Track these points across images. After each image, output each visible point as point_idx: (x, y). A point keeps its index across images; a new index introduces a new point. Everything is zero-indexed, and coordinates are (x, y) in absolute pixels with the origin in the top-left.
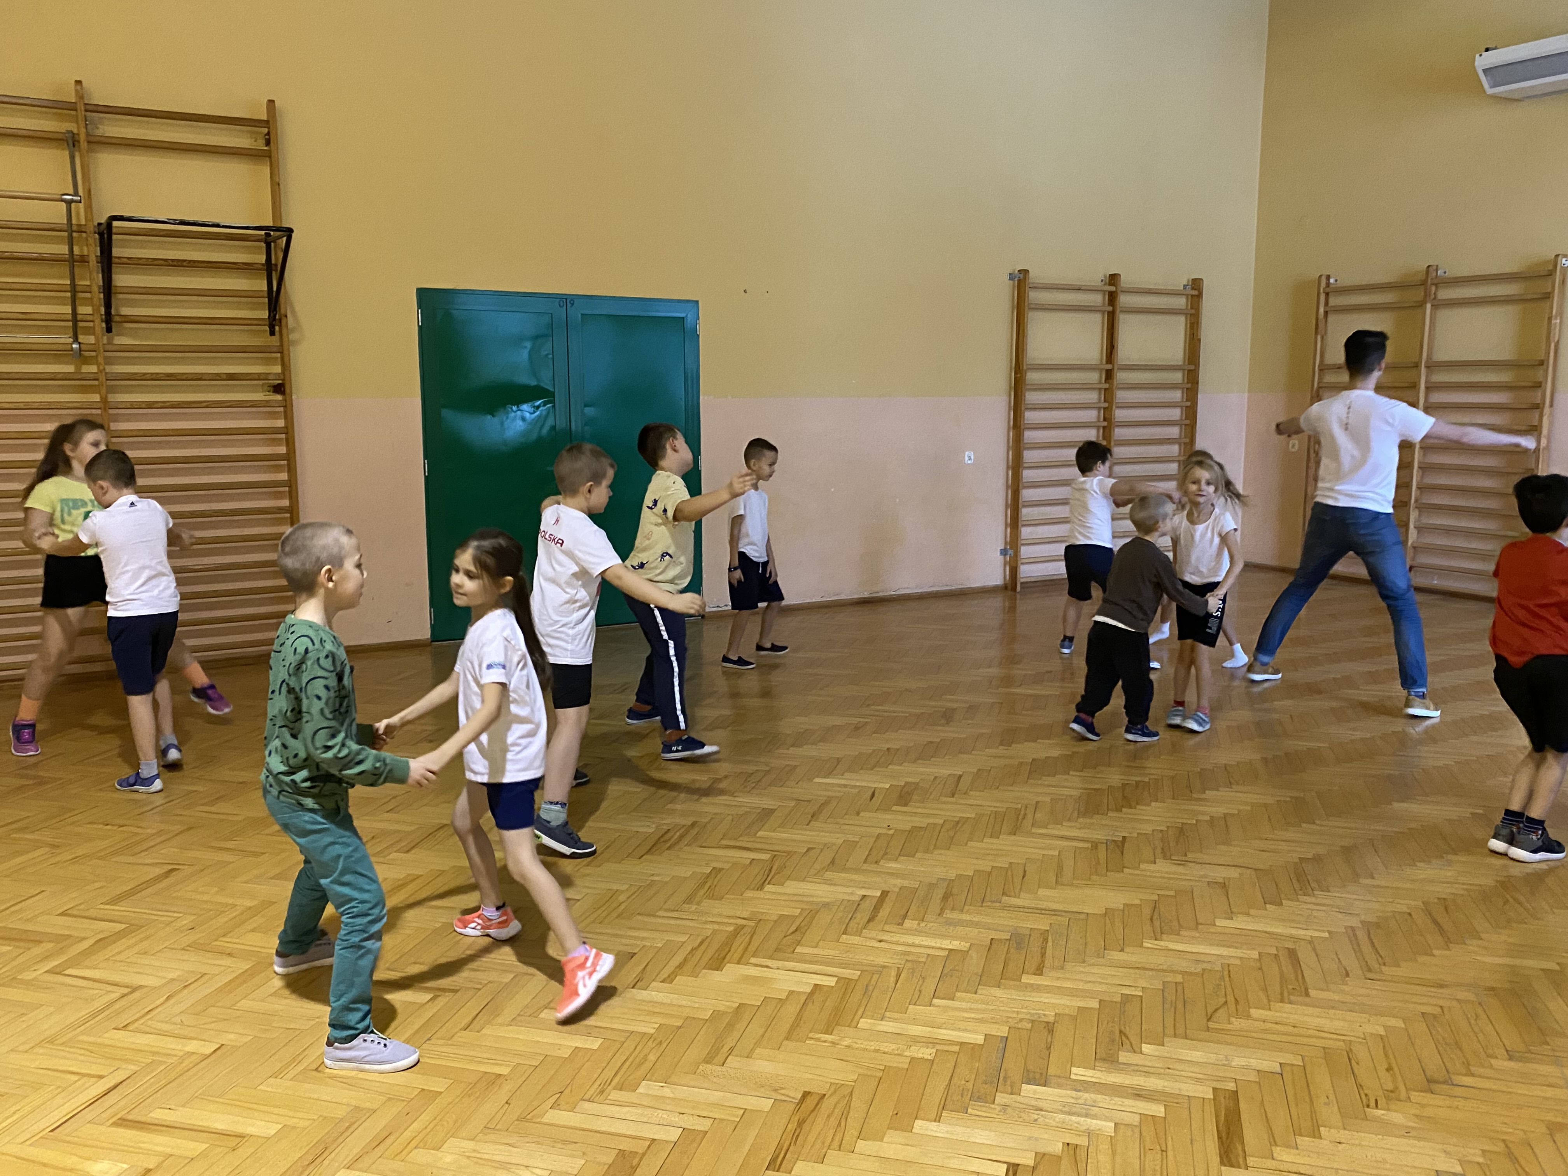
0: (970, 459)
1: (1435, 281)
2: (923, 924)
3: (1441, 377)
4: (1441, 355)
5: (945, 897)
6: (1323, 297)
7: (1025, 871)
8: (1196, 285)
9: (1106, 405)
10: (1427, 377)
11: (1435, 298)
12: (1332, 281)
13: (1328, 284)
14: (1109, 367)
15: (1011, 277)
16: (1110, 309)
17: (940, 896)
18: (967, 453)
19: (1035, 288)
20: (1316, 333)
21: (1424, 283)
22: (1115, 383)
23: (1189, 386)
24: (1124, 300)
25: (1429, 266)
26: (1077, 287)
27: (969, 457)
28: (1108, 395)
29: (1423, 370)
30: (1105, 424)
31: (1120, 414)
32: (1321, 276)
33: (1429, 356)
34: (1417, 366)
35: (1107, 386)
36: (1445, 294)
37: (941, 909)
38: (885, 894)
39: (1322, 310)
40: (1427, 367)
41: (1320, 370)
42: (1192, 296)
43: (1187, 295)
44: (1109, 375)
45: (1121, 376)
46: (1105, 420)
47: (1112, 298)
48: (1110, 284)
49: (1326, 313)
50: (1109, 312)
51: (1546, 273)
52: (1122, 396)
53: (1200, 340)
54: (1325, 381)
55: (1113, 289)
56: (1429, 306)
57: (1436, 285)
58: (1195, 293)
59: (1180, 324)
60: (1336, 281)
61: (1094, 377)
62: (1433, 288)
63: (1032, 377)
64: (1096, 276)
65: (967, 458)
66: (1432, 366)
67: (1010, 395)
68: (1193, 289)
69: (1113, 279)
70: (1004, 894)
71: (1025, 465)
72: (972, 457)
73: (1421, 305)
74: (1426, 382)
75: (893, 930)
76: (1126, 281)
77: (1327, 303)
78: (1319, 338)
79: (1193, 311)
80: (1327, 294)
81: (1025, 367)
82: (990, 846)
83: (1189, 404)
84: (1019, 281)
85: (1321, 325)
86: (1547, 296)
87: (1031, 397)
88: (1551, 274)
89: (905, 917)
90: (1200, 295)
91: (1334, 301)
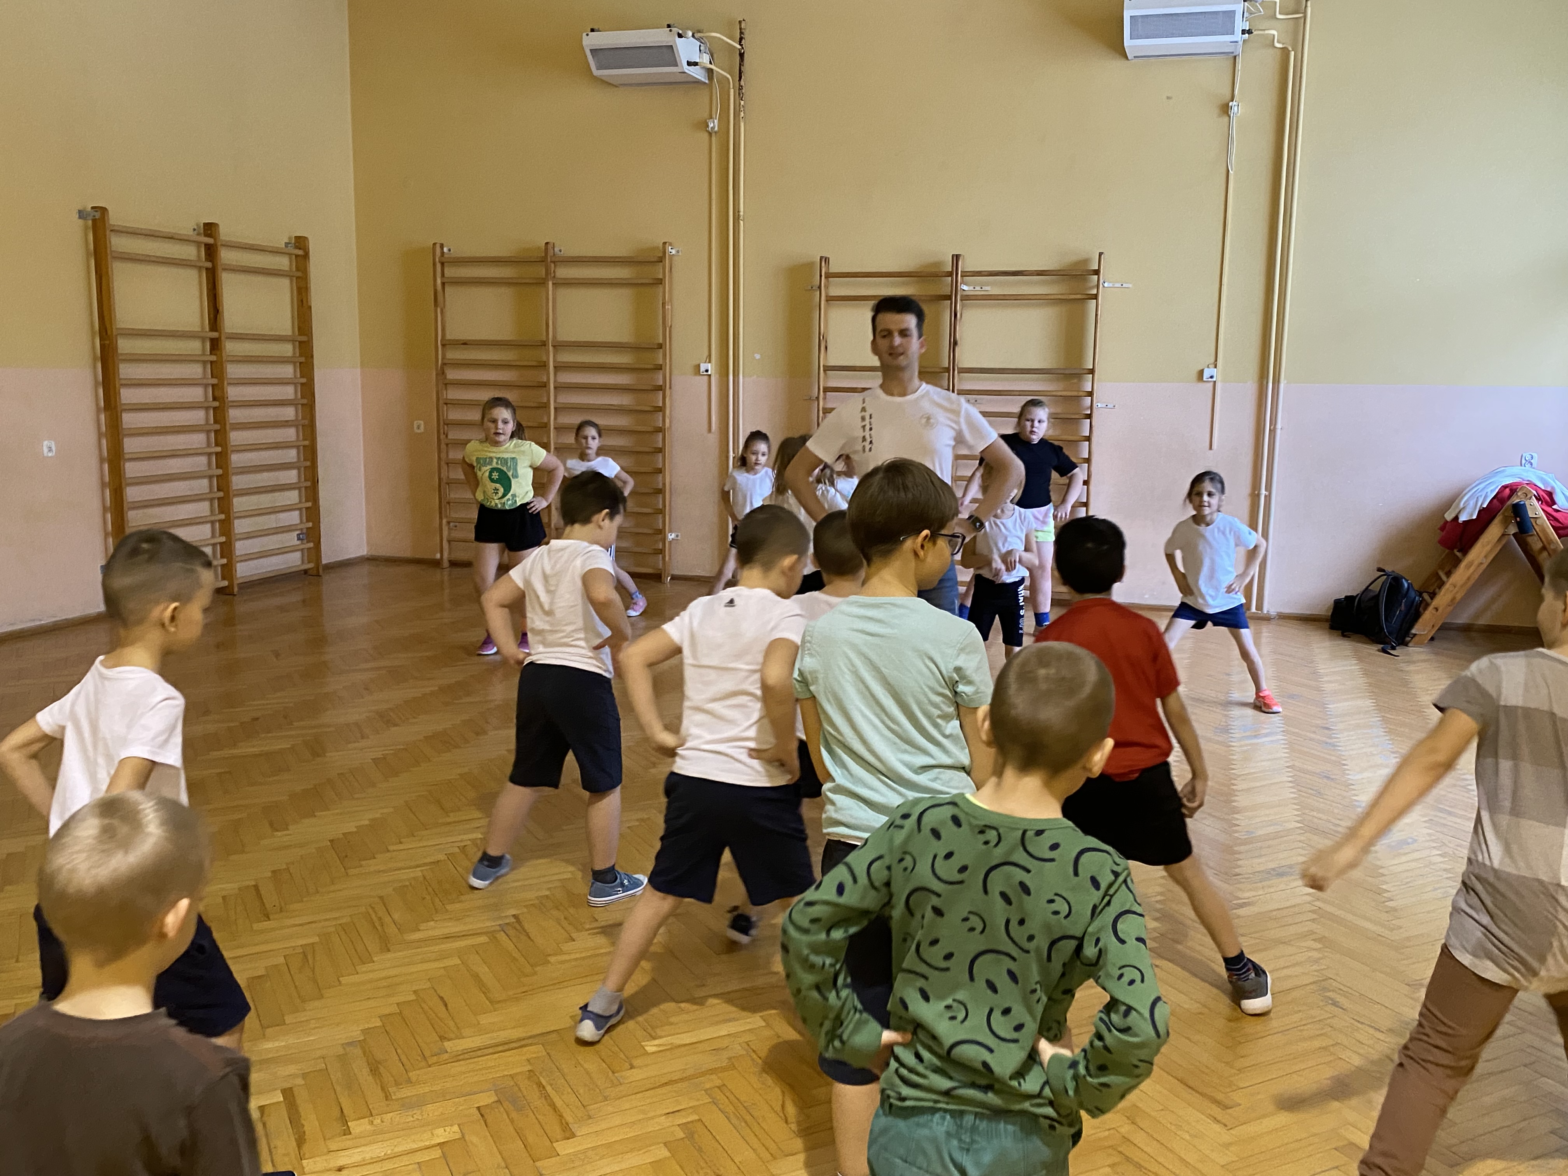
0: (50, 450)
1: (553, 259)
2: (377, 1121)
3: (567, 357)
4: (565, 335)
5: (375, 1069)
6: (439, 267)
7: (442, 998)
8: (301, 242)
9: (215, 381)
10: (554, 356)
11: (555, 277)
12: (445, 250)
13: (442, 254)
14: (215, 335)
15: (82, 214)
16: (209, 265)
17: (366, 1071)
18: (45, 443)
19: (118, 231)
20: (436, 305)
21: (543, 260)
22: (224, 354)
23: (303, 359)
24: (226, 256)
25: (547, 243)
26: (170, 235)
27: (48, 447)
28: (217, 369)
29: (551, 348)
30: (216, 404)
31: (233, 393)
32: (435, 244)
33: (554, 337)
34: (544, 344)
35: (214, 358)
36: (563, 272)
37: (383, 1089)
38: (288, 1093)
39: (439, 281)
40: (554, 346)
41: (443, 345)
42: (297, 256)
43: (290, 254)
44: (215, 345)
45: (230, 347)
46: (215, 399)
47: (211, 252)
48: (206, 235)
49: (443, 284)
50: (207, 269)
51: (655, 259)
52: (233, 371)
53: (310, 307)
54: (448, 357)
55: (210, 241)
56: (550, 283)
57: (554, 262)
58: (300, 252)
59: (284, 285)
60: (450, 250)
61: (195, 347)
62: (553, 265)
63: (124, 346)
64: (187, 226)
65: (45, 450)
66: (559, 346)
67: (95, 367)
68: (297, 247)
69: (210, 229)
70: (442, 1038)
71: (127, 456)
72: (54, 448)
73: (542, 283)
74: (554, 361)
75: (342, 1145)
76: (225, 232)
77: (442, 274)
78: (438, 310)
79: (299, 274)
80: (442, 264)
81: (114, 333)
82: (371, 976)
83: (304, 380)
84: (94, 221)
85: (440, 298)
86: (660, 282)
87: (126, 371)
88: (661, 260)
89: (343, 1119)
90: (306, 256)
91: (450, 272)
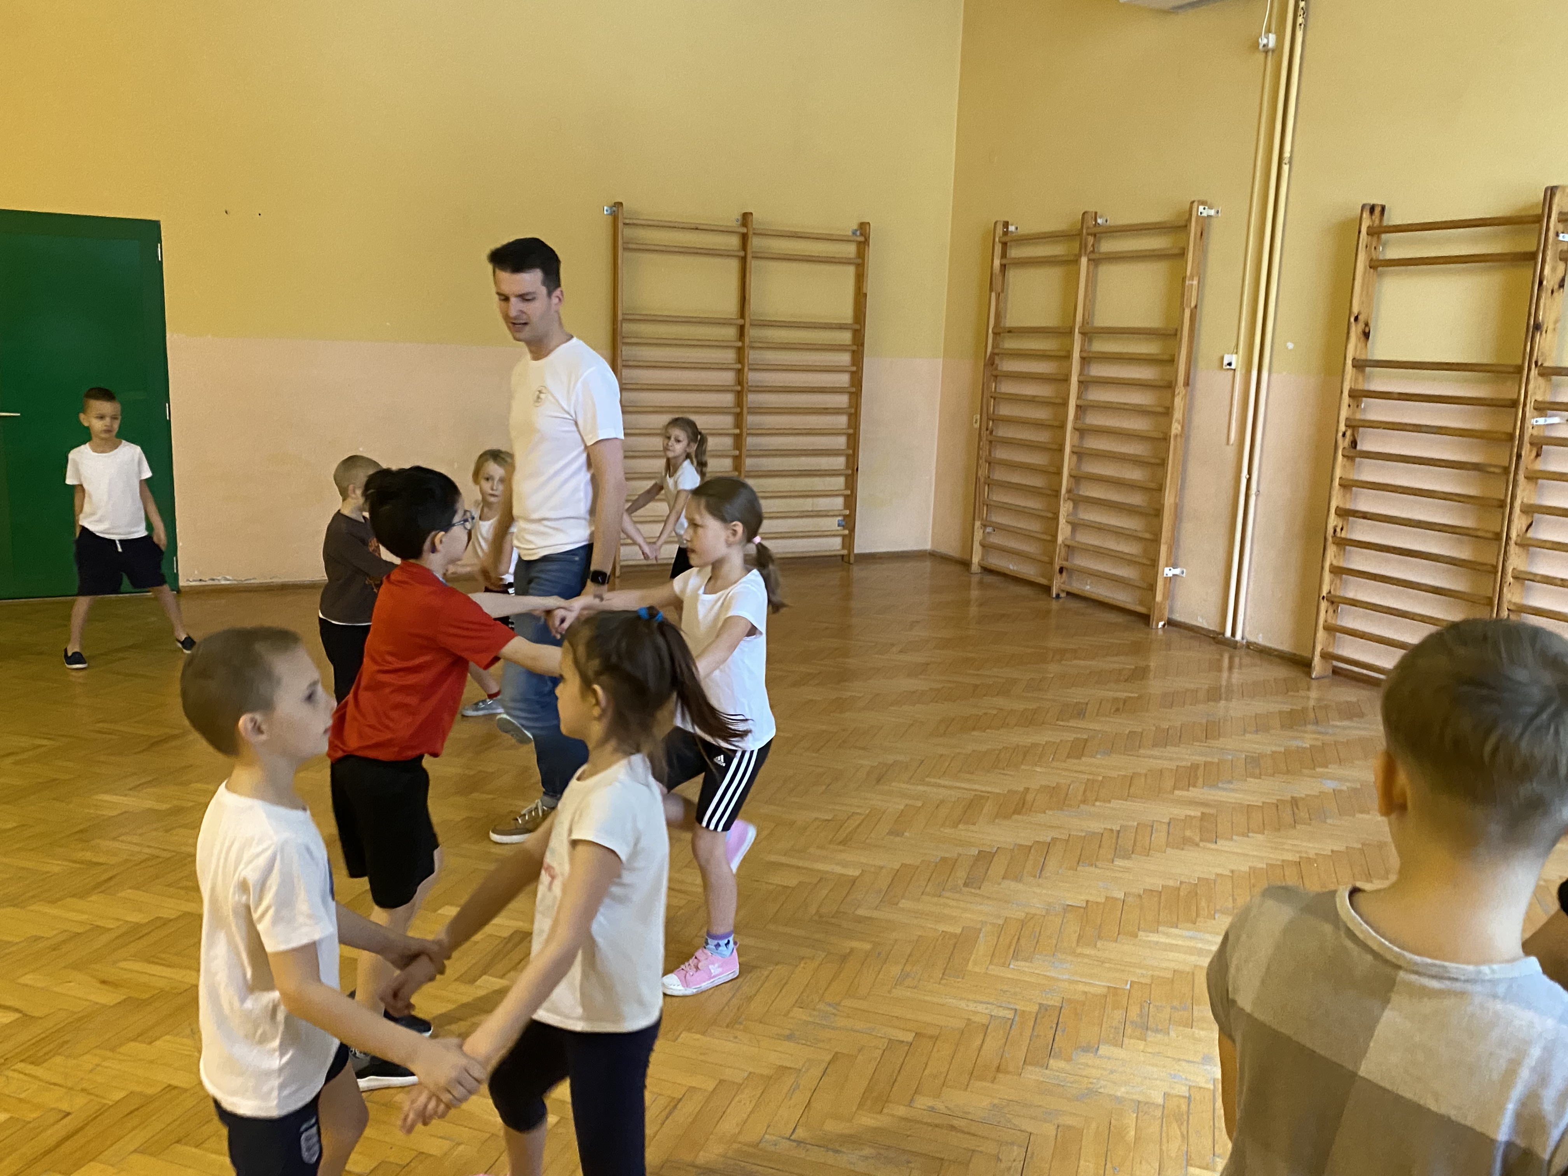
1: (1094, 231)
4: (1102, 320)
6: (998, 248)
8: (864, 228)
9: (739, 366)
10: (1082, 345)
11: (1093, 252)
12: (1012, 228)
13: (1006, 233)
14: (742, 321)
16: (742, 254)
20: (991, 290)
21: (1080, 234)
22: (748, 341)
23: (853, 347)
25: (1085, 213)
26: (693, 226)
28: (741, 354)
29: (1077, 337)
30: (738, 388)
31: (755, 378)
32: (996, 222)
33: (1085, 321)
34: (1071, 330)
35: (739, 344)
36: (1107, 246)
39: (997, 262)
40: (1083, 334)
41: (995, 334)
42: (861, 242)
43: (857, 241)
44: (742, 332)
45: (757, 334)
46: (738, 383)
47: (745, 241)
48: (744, 225)
49: (1003, 267)
50: (741, 258)
51: (1183, 224)
52: (756, 356)
53: (866, 295)
54: (1002, 346)
55: (745, 230)
56: (1084, 260)
57: (1095, 235)
58: (863, 238)
59: (850, 275)
60: (1017, 228)
61: (725, 333)
62: (1091, 240)
66: (1089, 334)
67: (610, 349)
68: (862, 234)
73: (1074, 259)
74: (1081, 351)
77: (1004, 255)
78: (993, 294)
79: (861, 261)
80: (1004, 244)
81: (626, 317)
83: (852, 369)
85: (996, 280)
86: (1183, 253)
87: (633, 353)
88: (1186, 225)
90: (867, 242)
91: (1014, 253)
